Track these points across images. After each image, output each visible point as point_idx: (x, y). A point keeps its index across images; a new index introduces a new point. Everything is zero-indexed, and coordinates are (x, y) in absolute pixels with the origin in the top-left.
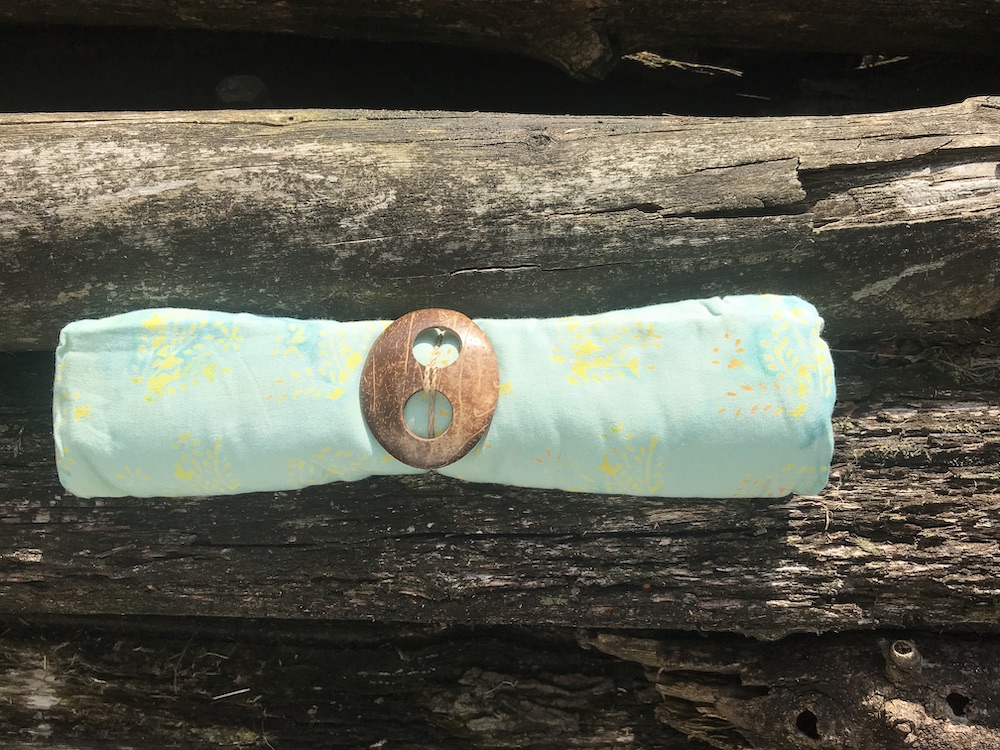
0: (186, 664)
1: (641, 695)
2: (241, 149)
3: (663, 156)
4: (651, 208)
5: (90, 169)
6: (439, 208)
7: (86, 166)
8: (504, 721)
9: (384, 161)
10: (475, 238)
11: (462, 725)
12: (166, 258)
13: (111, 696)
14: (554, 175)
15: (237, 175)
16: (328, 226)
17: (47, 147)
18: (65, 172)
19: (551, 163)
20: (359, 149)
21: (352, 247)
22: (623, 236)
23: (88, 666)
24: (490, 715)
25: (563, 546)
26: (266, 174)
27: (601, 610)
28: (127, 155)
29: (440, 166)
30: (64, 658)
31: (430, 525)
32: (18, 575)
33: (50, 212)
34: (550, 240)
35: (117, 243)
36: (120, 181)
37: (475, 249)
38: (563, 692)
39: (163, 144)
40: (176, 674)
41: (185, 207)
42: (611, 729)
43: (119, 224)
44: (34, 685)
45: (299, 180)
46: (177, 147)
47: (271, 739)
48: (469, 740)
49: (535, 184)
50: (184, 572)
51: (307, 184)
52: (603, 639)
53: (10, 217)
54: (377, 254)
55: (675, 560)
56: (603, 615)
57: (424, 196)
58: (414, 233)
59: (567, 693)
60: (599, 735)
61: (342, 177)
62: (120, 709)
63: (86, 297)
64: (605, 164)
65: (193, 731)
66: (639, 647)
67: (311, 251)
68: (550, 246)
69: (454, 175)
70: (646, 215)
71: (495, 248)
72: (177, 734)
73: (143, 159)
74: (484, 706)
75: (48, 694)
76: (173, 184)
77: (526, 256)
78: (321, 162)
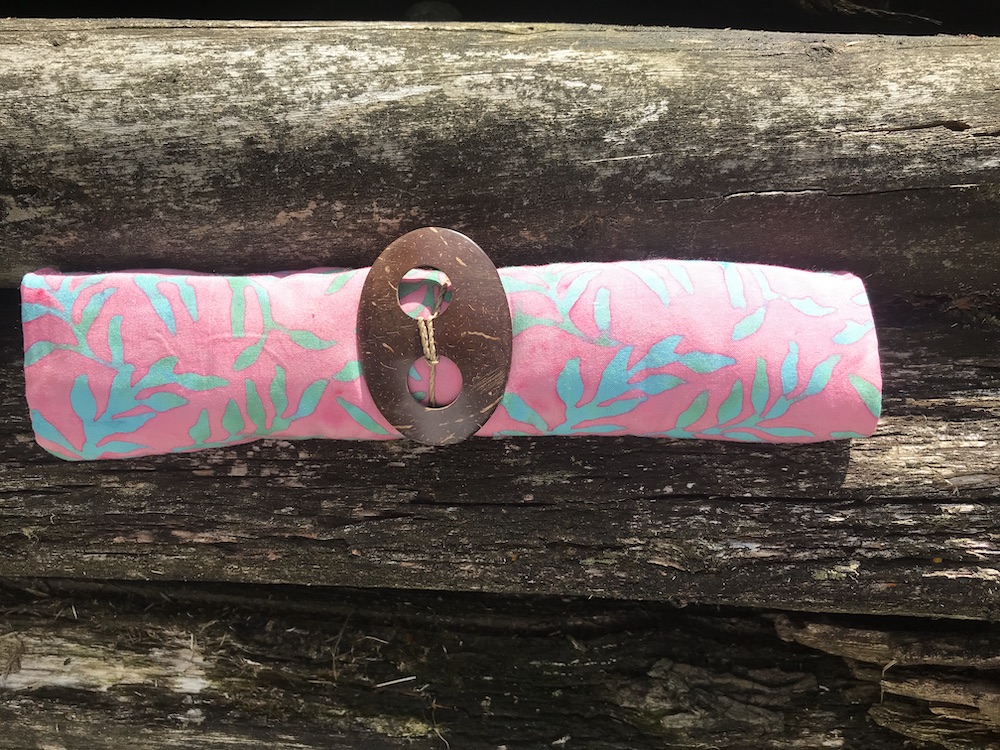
0: (344, 649)
1: (849, 694)
2: (489, 54)
3: (966, 70)
4: (958, 126)
5: (322, 72)
6: (716, 121)
7: (317, 69)
8: (702, 718)
9: (652, 69)
10: (755, 157)
11: (653, 722)
12: (405, 174)
13: (264, 679)
14: (846, 88)
15: (489, 82)
16: (590, 140)
17: (271, 49)
18: (295, 74)
19: (842, 75)
20: (620, 57)
21: (616, 164)
22: (928, 156)
23: (239, 646)
24: (686, 711)
25: (844, 512)
26: (521, 80)
27: (882, 586)
28: (361, 58)
29: (715, 77)
30: (213, 637)
31: (690, 486)
32: (207, 535)
33: (279, 118)
34: (841, 161)
35: (353, 154)
36: (356, 85)
37: (754, 169)
38: (761, 688)
39: (399, 48)
40: (335, 658)
41: (430, 116)
42: (818, 731)
43: (356, 133)
44: (181, 666)
45: (558, 88)
46: (416, 51)
47: (442, 732)
48: (659, 738)
49: (823, 97)
50: (400, 534)
51: (568, 93)
52: (813, 629)
53: (234, 123)
54: (643, 172)
55: (974, 531)
56: (883, 592)
57: (700, 107)
58: (686, 149)
59: (767, 690)
60: (803, 738)
61: (606, 85)
62: (277, 694)
63: (309, 217)
64: (902, 77)
65: (359, 720)
66: (858, 639)
67: (568, 169)
68: (841, 167)
69: (732, 86)
70: (955, 133)
71: (776, 169)
72: (342, 722)
73: (380, 63)
74: (679, 701)
75: (196, 677)
76: (417, 90)
77: (812, 178)
78: (582, 69)
